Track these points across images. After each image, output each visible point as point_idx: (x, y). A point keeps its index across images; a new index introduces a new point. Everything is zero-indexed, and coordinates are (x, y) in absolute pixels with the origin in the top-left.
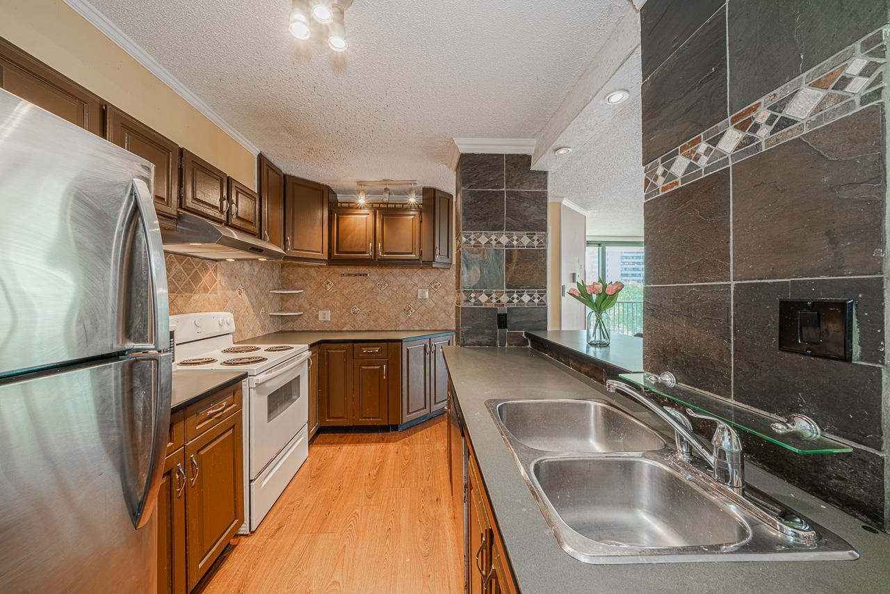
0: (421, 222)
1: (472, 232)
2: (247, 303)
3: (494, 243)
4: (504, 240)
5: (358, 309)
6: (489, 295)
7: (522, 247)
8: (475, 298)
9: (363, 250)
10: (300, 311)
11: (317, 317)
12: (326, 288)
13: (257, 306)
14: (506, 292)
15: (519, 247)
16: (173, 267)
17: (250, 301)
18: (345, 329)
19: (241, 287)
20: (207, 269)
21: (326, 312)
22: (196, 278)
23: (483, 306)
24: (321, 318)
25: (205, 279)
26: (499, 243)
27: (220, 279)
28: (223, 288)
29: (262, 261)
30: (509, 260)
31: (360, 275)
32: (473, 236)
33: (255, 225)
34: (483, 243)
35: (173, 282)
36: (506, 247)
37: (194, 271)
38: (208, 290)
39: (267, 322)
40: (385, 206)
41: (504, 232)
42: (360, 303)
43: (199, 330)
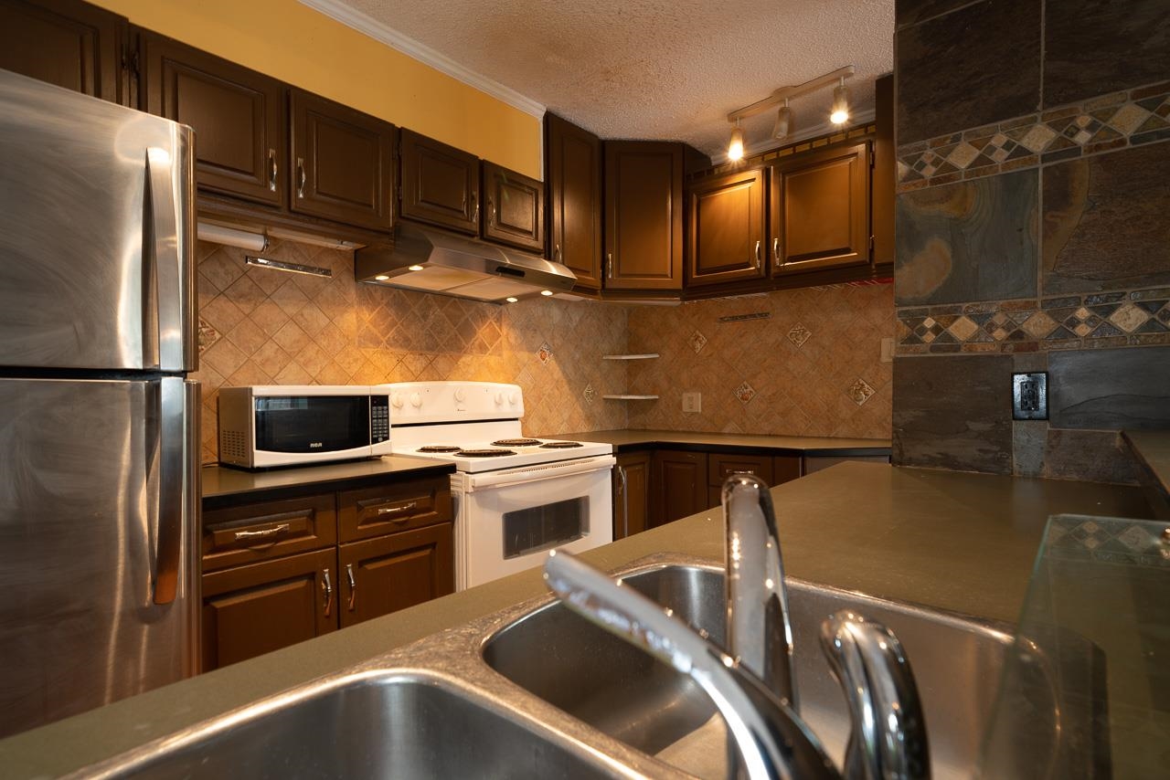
0: (872, 166)
1: (928, 142)
2: (558, 374)
3: (1000, 157)
4: (1039, 138)
5: (750, 389)
6: (979, 318)
7: (1112, 146)
8: (936, 330)
9: (743, 259)
10: (653, 394)
11: (680, 406)
12: (694, 348)
13: (578, 382)
14: (1045, 304)
15: (1098, 147)
16: (431, 312)
17: (564, 372)
18: (726, 430)
19: (545, 347)
20: (483, 317)
21: (694, 395)
22: (466, 331)
23: (963, 353)
24: (686, 408)
25: (483, 332)
26: (1022, 151)
27: (508, 335)
28: (512, 347)
29: (546, 296)
30: (1058, 196)
31: (754, 316)
32: (930, 152)
33: (537, 239)
34: (963, 165)
35: (431, 335)
36: (1045, 158)
37: (463, 320)
38: (487, 349)
39: (598, 409)
40: (790, 152)
41: (1039, 116)
42: (754, 376)
43: (461, 406)
